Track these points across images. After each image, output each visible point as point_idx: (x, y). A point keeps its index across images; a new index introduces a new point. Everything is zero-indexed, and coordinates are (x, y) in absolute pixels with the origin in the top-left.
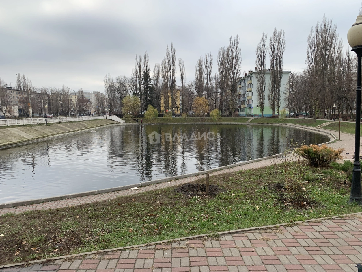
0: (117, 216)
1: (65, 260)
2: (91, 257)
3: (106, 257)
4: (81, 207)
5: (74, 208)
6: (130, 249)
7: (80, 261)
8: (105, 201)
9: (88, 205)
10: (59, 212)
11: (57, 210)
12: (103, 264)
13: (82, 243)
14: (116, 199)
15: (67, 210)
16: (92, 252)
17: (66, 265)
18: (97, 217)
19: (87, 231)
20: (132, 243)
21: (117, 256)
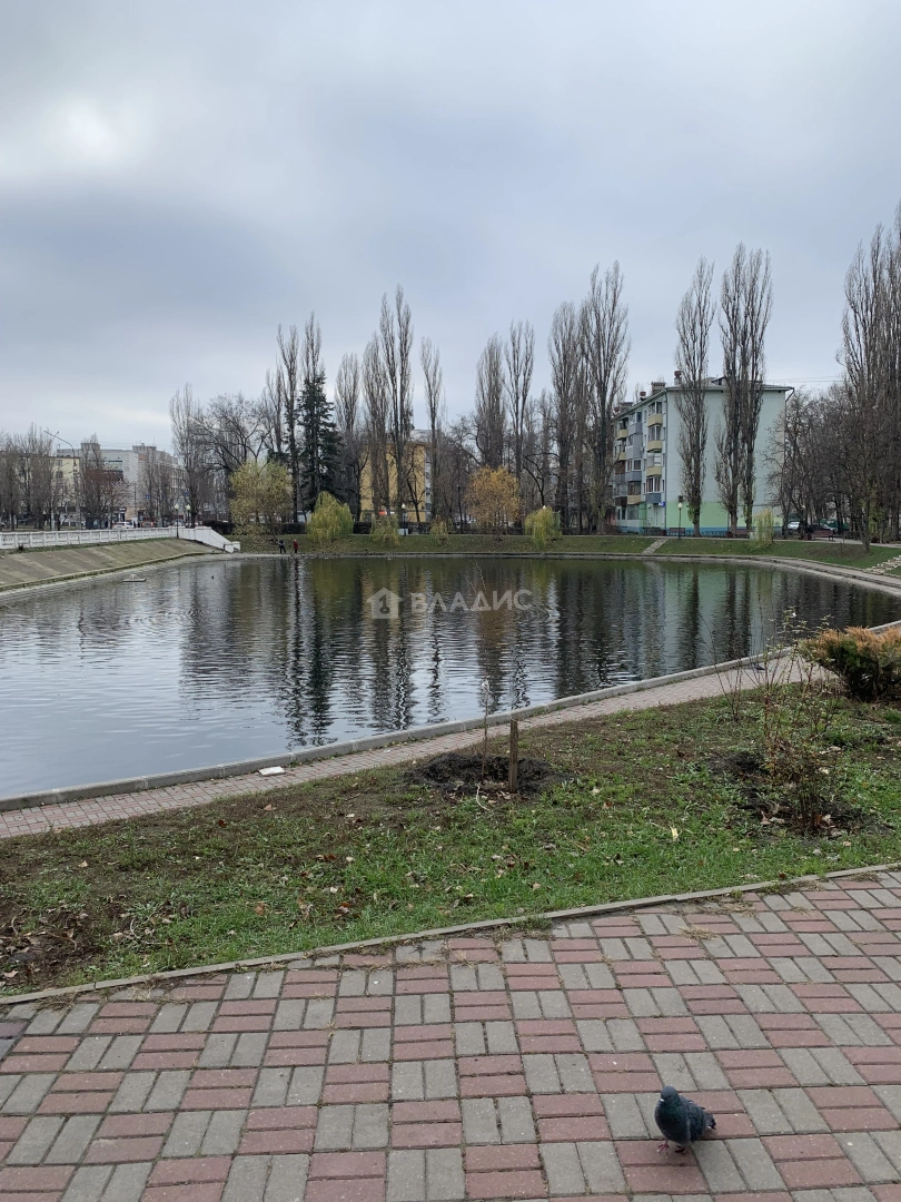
0: (215, 861)
1: (44, 1004)
2: (128, 994)
3: (180, 994)
4: (94, 831)
5: (71, 836)
6: (257, 969)
7: (92, 1009)
8: (176, 813)
9: (117, 825)
10: (21, 850)
11: (15, 843)
12: (168, 1018)
13: (99, 950)
14: (210, 806)
15: (47, 841)
16: (134, 979)
17: (48, 1020)
18: (147, 865)
19: (114, 912)
20: (266, 949)
21: (215, 992)
